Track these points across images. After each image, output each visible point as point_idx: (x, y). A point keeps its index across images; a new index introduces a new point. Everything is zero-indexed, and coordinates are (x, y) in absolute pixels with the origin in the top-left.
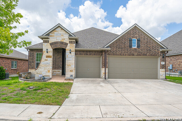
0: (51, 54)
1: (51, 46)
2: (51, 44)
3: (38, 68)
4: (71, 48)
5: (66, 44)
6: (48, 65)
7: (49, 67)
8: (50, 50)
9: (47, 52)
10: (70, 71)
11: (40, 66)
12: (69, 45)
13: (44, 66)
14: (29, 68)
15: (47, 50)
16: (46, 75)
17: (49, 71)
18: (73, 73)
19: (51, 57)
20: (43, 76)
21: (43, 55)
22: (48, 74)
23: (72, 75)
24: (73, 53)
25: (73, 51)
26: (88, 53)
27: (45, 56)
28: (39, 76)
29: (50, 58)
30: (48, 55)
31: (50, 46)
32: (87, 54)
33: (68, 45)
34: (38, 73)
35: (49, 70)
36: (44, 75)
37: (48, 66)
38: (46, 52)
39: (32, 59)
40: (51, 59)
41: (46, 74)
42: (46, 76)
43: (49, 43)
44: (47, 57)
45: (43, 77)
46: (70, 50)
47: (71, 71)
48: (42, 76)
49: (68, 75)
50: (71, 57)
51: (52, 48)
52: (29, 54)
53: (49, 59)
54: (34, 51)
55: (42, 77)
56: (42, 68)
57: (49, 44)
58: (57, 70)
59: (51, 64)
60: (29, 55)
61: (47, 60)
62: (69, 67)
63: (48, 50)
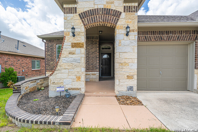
0: (82, 39)
1: (83, 21)
2: (83, 16)
3: (56, 72)
4: (128, 22)
5: (117, 14)
6: (76, 63)
7: (78, 69)
8: (79, 30)
9: (74, 36)
10: (126, 77)
11: (58, 68)
12: (123, 15)
13: (67, 67)
14: (46, 69)
15: (73, 28)
16: (73, 87)
17: (79, 78)
18: (134, 83)
19: (83, 47)
20: (67, 91)
21: (66, 41)
22: (76, 85)
23: (132, 87)
24: (134, 36)
25: (133, 31)
26: (165, 36)
27: (70, 44)
28: (58, 89)
29: (81, 47)
30: (76, 42)
31: (81, 21)
32: (161, 39)
33: (121, 17)
34: (56, 82)
35: (78, 75)
36: (67, 87)
37: (77, 66)
38: (71, 34)
39: (51, 55)
40: (83, 50)
41: (72, 85)
42: (73, 89)
43: (77, 14)
44: (73, 47)
45: (65, 93)
46: (128, 27)
47: (128, 77)
48: (63, 89)
49: (122, 86)
50: (128, 45)
51: (84, 25)
52: (45, 46)
53: (77, 50)
54: (53, 42)
55: (63, 91)
56: (63, 71)
57: (76, 17)
58: (90, 73)
59: (83, 61)
60: (45, 49)
61: (73, 54)
62: (124, 67)
63: (76, 30)
